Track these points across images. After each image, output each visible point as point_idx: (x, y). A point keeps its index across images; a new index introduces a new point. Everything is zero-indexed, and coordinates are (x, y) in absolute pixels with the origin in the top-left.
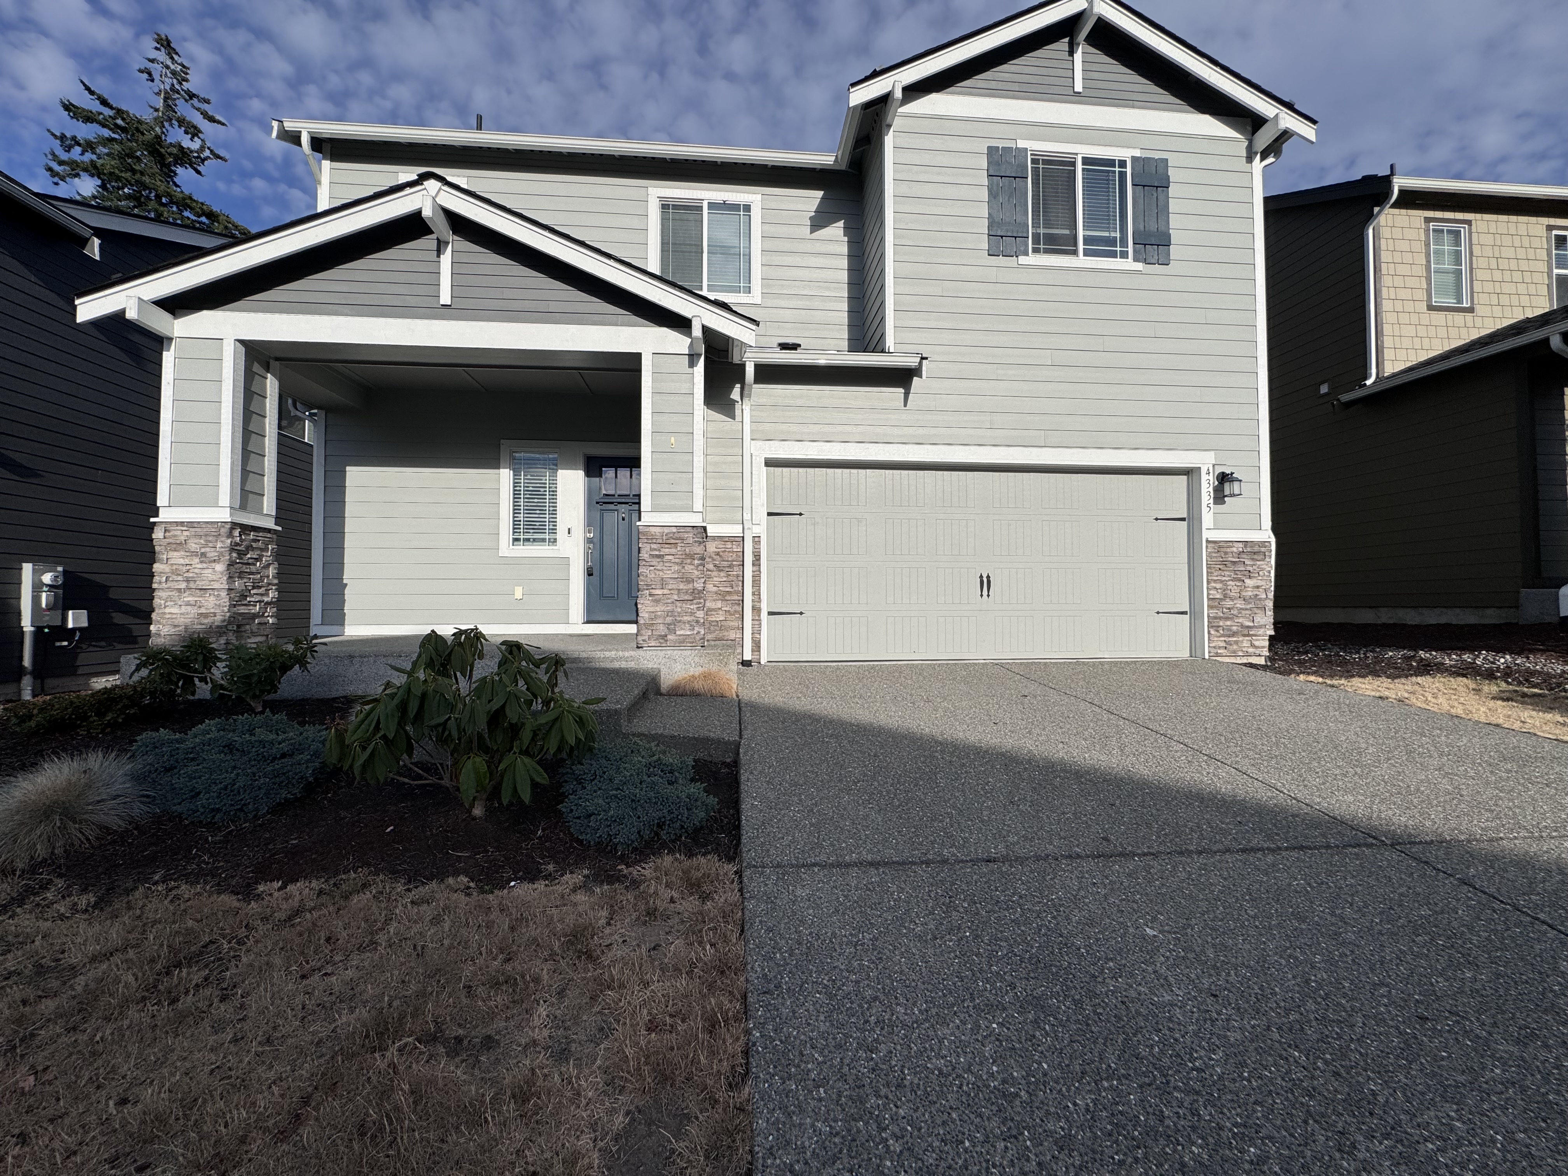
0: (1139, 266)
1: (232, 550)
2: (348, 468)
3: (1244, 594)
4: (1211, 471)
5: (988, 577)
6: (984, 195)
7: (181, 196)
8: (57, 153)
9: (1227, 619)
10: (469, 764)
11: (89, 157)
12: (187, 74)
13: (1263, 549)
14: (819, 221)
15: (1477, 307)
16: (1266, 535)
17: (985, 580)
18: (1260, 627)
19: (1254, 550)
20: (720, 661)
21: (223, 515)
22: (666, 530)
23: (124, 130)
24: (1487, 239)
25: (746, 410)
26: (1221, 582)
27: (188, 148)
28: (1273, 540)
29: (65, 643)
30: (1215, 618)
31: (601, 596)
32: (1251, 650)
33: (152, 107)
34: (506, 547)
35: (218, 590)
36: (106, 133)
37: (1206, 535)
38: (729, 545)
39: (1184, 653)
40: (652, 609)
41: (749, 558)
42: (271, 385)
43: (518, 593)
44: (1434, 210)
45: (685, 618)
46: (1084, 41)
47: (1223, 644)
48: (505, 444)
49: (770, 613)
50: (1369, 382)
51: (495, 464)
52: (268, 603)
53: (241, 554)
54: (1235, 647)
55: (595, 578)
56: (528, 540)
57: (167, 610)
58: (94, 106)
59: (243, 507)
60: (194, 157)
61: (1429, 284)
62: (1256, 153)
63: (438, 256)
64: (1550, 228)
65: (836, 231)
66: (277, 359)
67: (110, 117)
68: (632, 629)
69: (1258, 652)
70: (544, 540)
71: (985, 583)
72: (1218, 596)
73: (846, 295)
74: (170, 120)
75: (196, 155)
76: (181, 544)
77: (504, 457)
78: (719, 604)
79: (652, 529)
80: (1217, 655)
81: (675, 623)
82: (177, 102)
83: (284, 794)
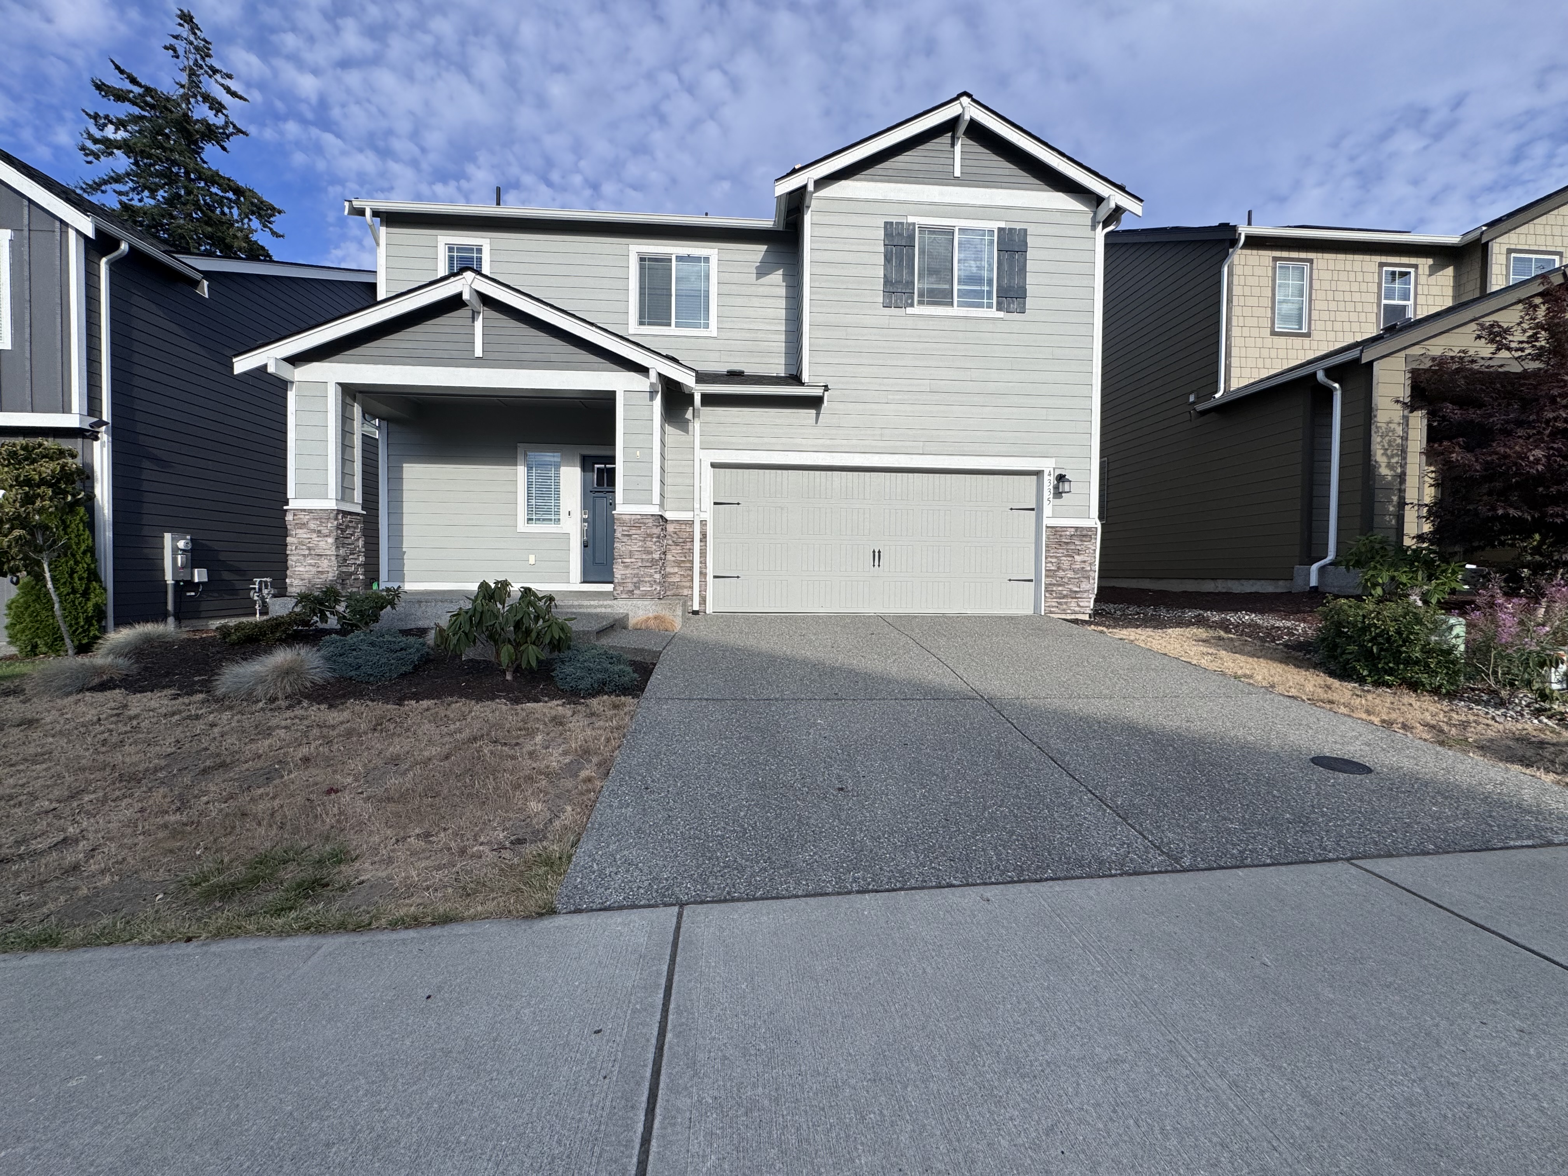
0: (1001, 314)
1: (338, 528)
2: (404, 465)
3: (1073, 566)
4: (1052, 473)
5: (879, 552)
6: (881, 260)
7: (210, 173)
8: (92, 132)
9: (1060, 585)
10: (505, 648)
11: (121, 135)
12: (209, 49)
13: (1090, 533)
14: (762, 271)
15: (1314, 333)
16: (1093, 521)
17: (877, 554)
18: (1085, 591)
19: (1083, 534)
20: (670, 609)
21: (331, 504)
22: (633, 517)
23: (152, 107)
24: (1327, 275)
25: (696, 426)
26: (1056, 557)
27: (214, 125)
28: (1099, 526)
29: (193, 594)
30: (1050, 584)
31: (594, 563)
32: (1077, 609)
33: (177, 84)
34: (522, 526)
35: (330, 555)
36: (136, 111)
37: (1046, 522)
38: (683, 527)
39: (1030, 612)
40: (623, 572)
41: (697, 536)
42: (357, 410)
43: (532, 559)
44: (1282, 251)
45: (647, 579)
46: (964, 134)
47: (1056, 604)
48: (521, 447)
49: (715, 577)
50: (1217, 396)
51: (512, 460)
52: (359, 565)
53: (343, 531)
54: (1065, 607)
55: (590, 550)
56: (539, 520)
57: (297, 569)
58: (127, 85)
59: (343, 499)
60: (220, 133)
61: (1273, 312)
62: (1099, 223)
63: (473, 322)
64: (1382, 265)
65: (777, 277)
66: (360, 392)
67: (139, 94)
68: (609, 587)
69: (1082, 610)
70: (551, 520)
71: (877, 556)
72: (1053, 568)
73: (784, 329)
74: (195, 96)
75: (221, 131)
76: (304, 524)
77: (520, 458)
78: (676, 570)
79: (623, 516)
80: (1051, 612)
81: (639, 582)
82: (201, 78)
83: (404, 668)
